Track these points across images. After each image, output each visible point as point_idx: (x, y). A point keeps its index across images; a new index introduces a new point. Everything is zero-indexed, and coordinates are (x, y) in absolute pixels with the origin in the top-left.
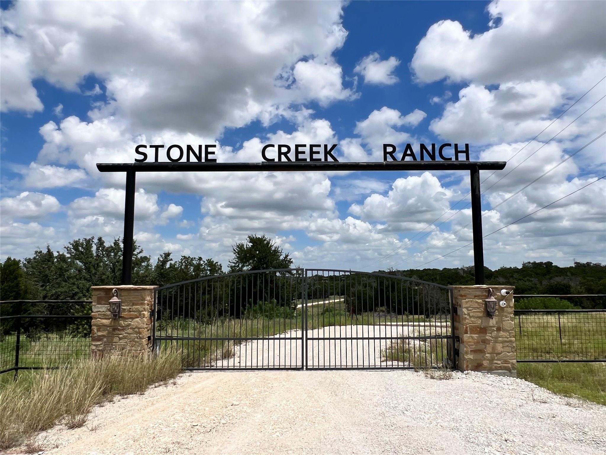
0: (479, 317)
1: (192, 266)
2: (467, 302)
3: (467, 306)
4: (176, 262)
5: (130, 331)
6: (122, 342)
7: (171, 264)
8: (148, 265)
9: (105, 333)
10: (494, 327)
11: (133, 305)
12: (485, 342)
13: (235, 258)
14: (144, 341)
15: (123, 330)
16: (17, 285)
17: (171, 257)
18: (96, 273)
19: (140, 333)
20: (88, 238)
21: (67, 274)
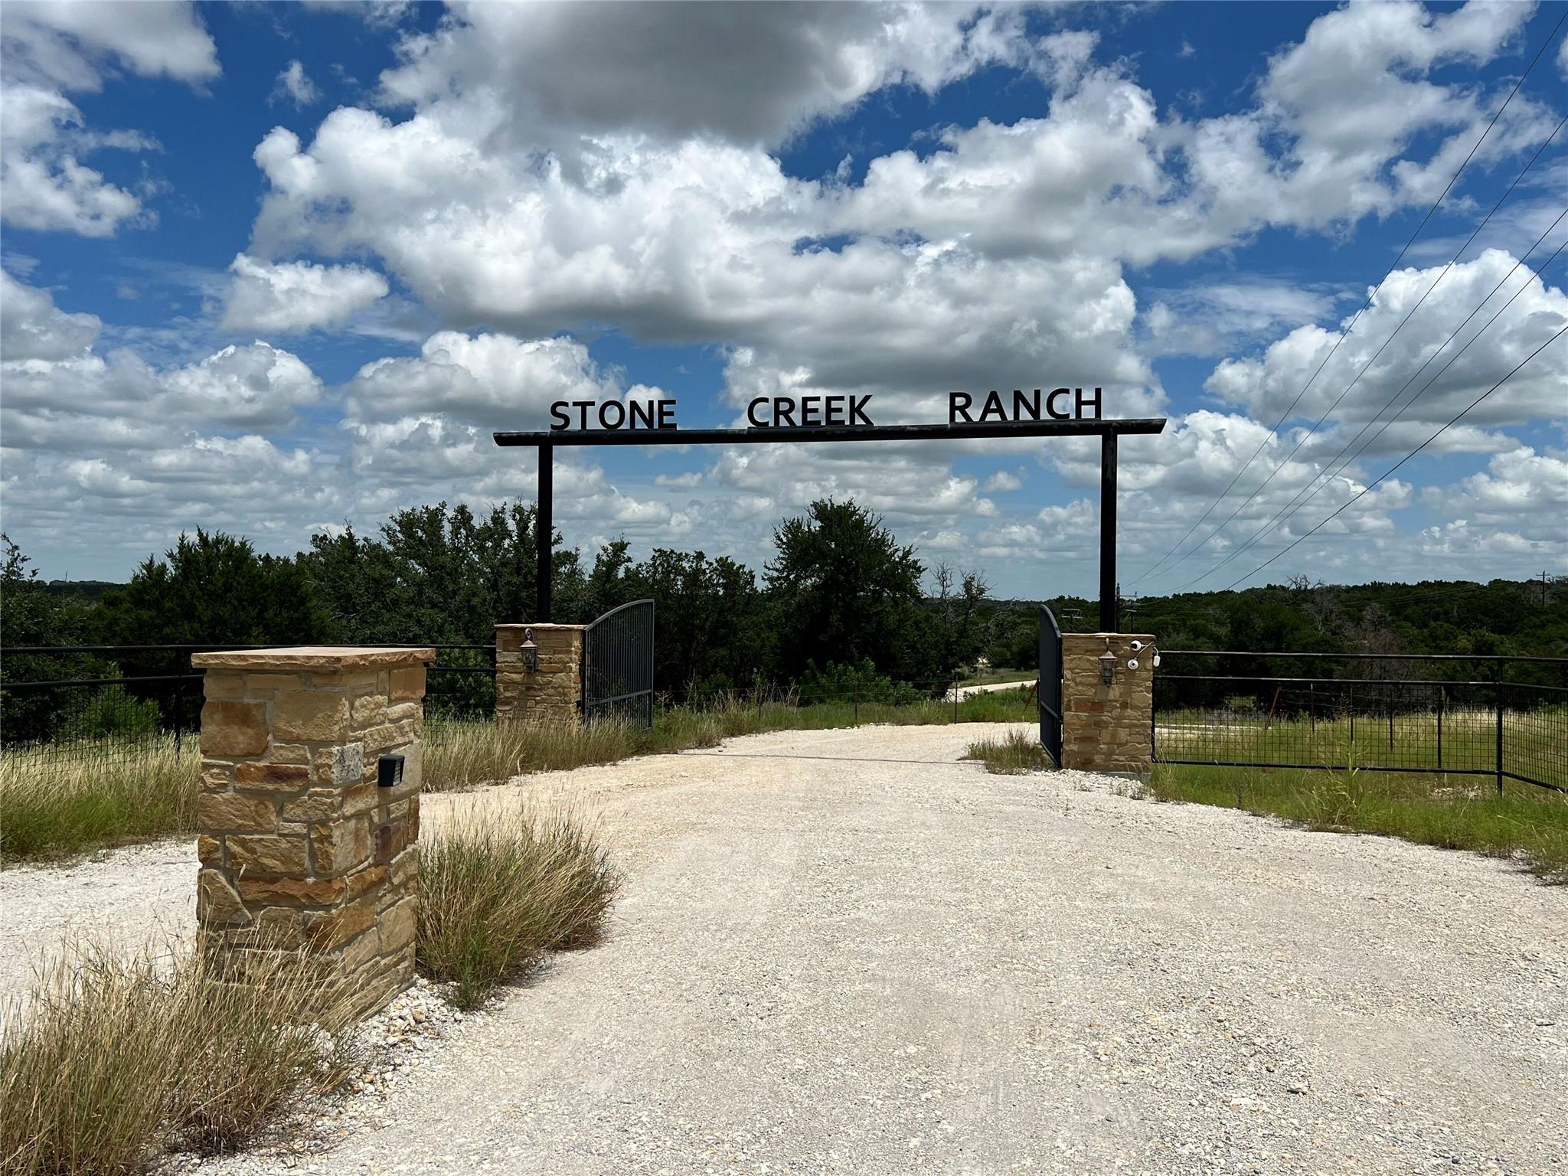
0: (1092, 685)
1: (680, 575)
2: (1072, 660)
3: (1071, 666)
4: (640, 565)
5: (551, 691)
6: (540, 708)
7: (627, 570)
8: (574, 572)
9: (514, 694)
10: (1116, 701)
11: (555, 653)
12: (1099, 725)
13: (779, 558)
14: (572, 707)
15: (541, 690)
16: (306, 616)
17: (628, 553)
18: (454, 593)
19: (565, 695)
20: (432, 507)
21: (390, 595)
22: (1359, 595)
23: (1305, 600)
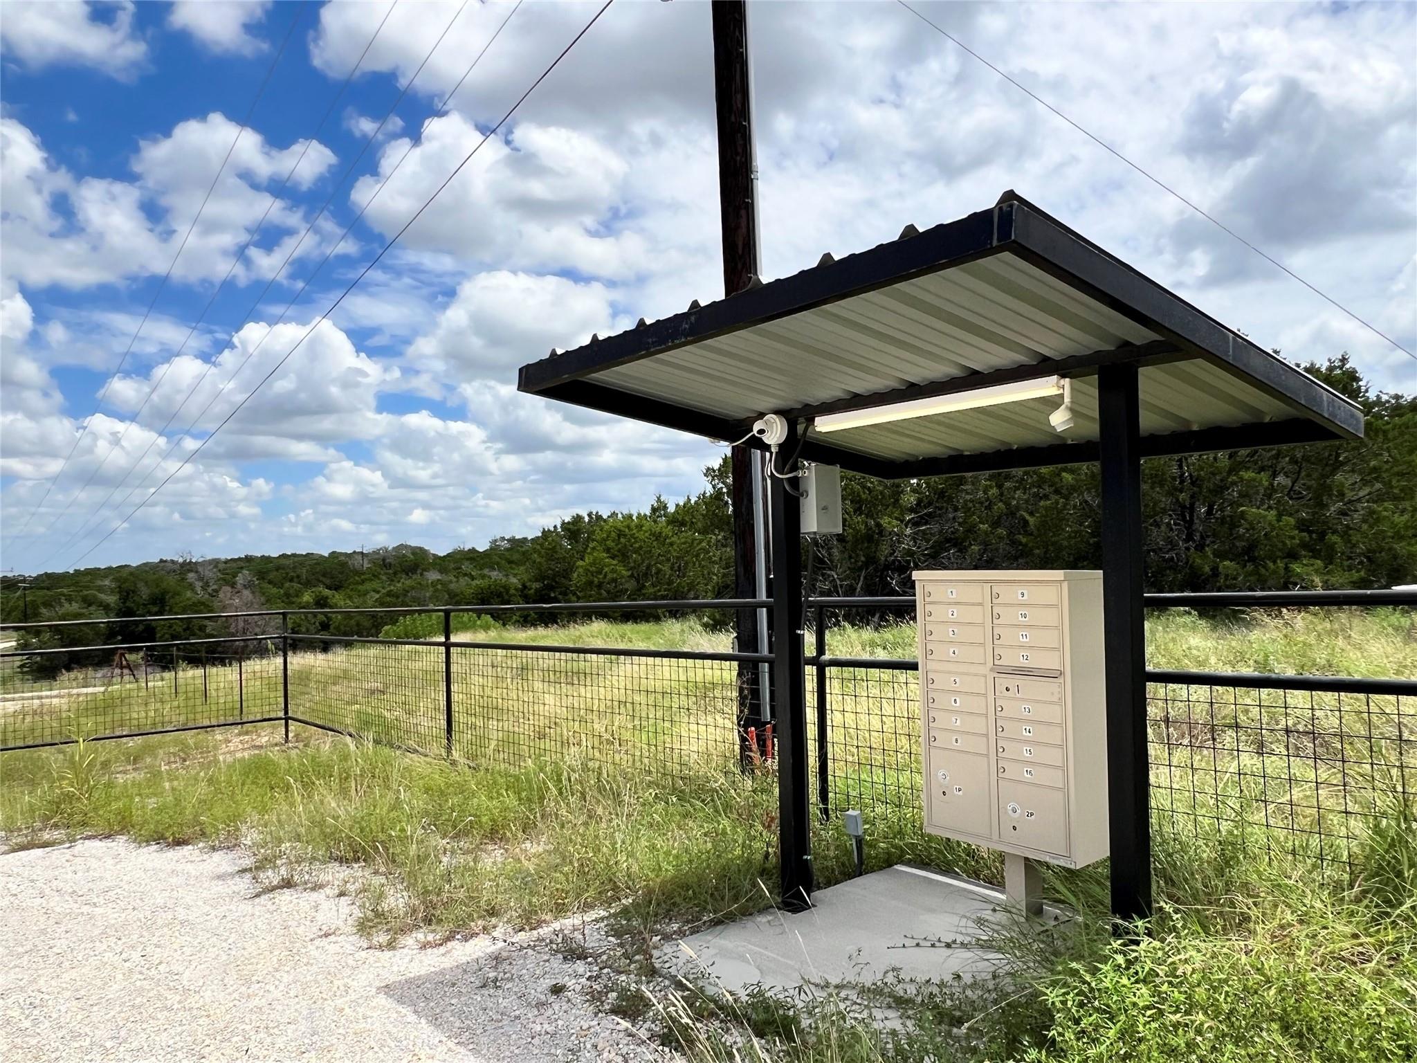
22: (234, 565)
23: (190, 571)
